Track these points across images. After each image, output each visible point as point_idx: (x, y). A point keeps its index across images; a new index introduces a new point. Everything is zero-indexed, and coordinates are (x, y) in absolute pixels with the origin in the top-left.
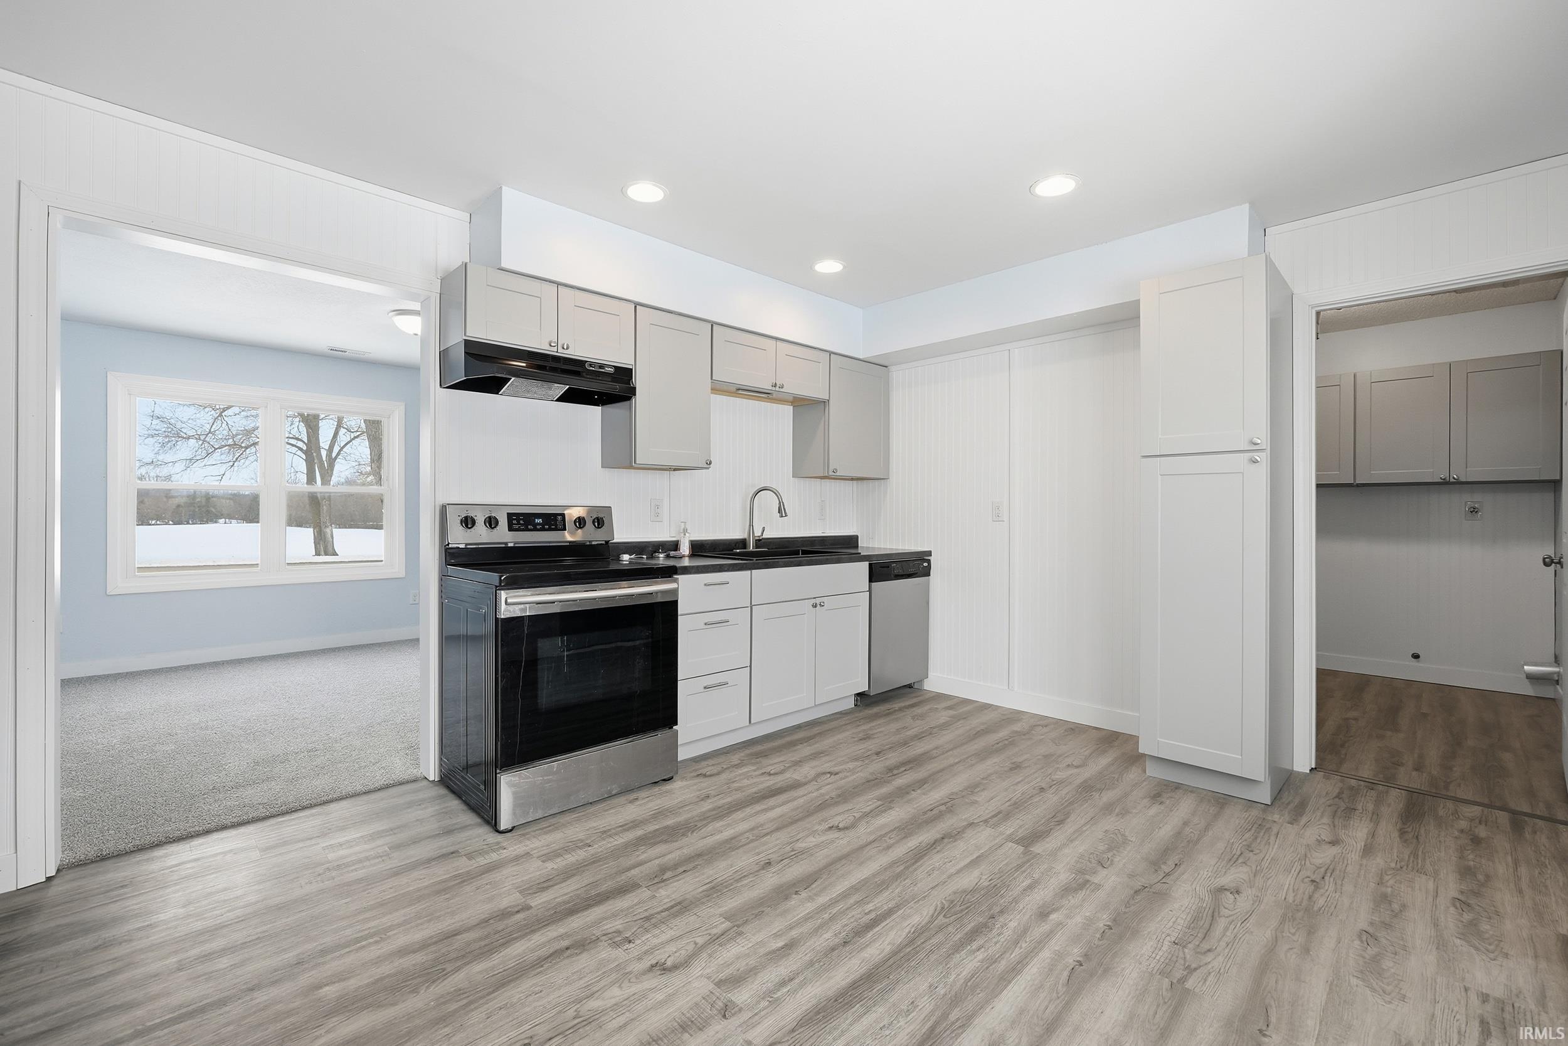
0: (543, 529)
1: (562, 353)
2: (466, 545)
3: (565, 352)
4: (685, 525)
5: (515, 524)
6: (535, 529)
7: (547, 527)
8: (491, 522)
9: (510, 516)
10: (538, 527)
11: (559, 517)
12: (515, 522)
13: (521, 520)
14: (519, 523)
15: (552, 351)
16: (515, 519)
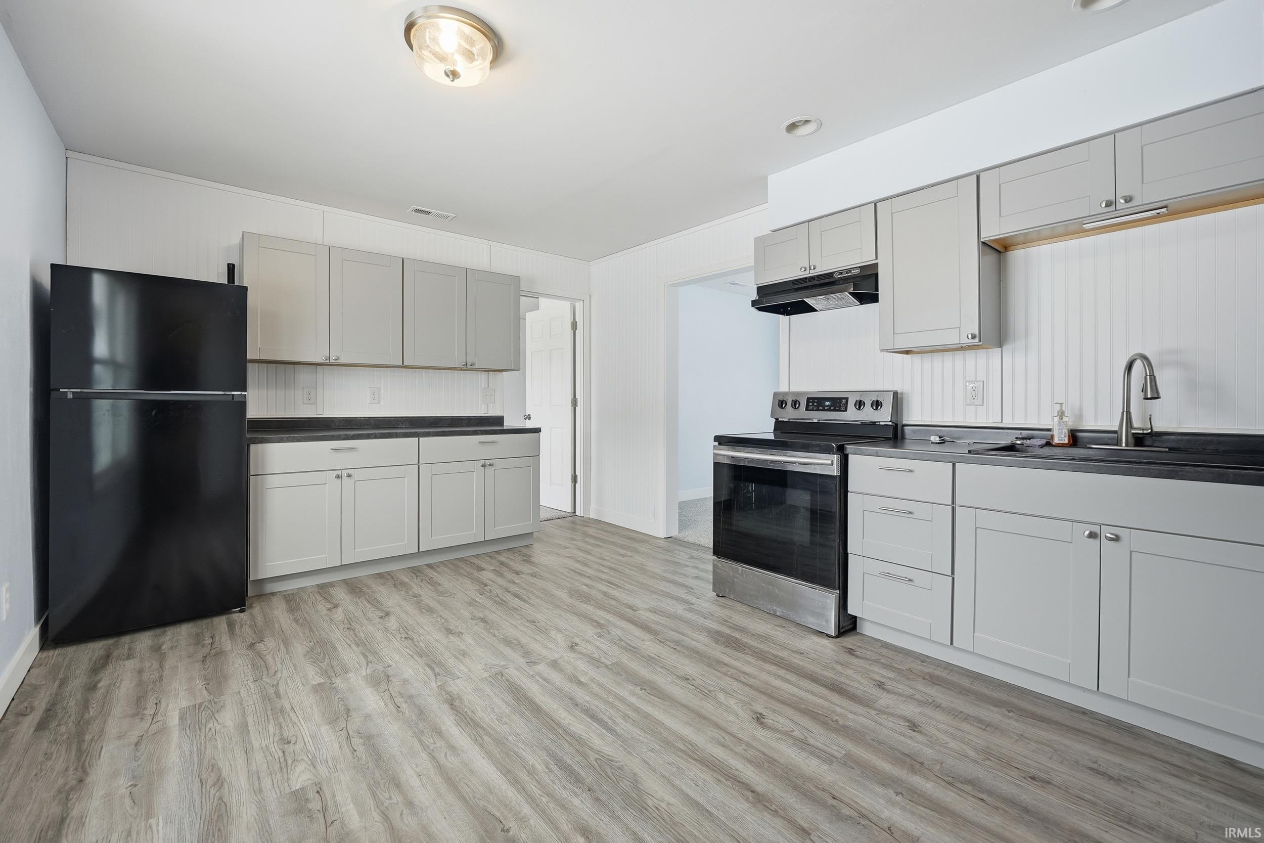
0: (829, 410)
1: (813, 273)
2: (789, 419)
3: (815, 271)
4: (1061, 407)
5: (811, 406)
6: (824, 410)
7: (832, 408)
8: (795, 404)
9: (808, 399)
10: (826, 408)
11: (844, 400)
12: (811, 404)
13: (816, 403)
14: (813, 405)
15: (807, 274)
16: (811, 402)
